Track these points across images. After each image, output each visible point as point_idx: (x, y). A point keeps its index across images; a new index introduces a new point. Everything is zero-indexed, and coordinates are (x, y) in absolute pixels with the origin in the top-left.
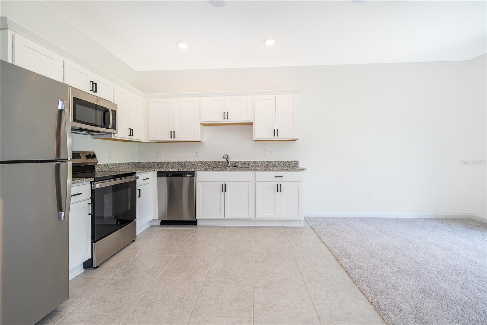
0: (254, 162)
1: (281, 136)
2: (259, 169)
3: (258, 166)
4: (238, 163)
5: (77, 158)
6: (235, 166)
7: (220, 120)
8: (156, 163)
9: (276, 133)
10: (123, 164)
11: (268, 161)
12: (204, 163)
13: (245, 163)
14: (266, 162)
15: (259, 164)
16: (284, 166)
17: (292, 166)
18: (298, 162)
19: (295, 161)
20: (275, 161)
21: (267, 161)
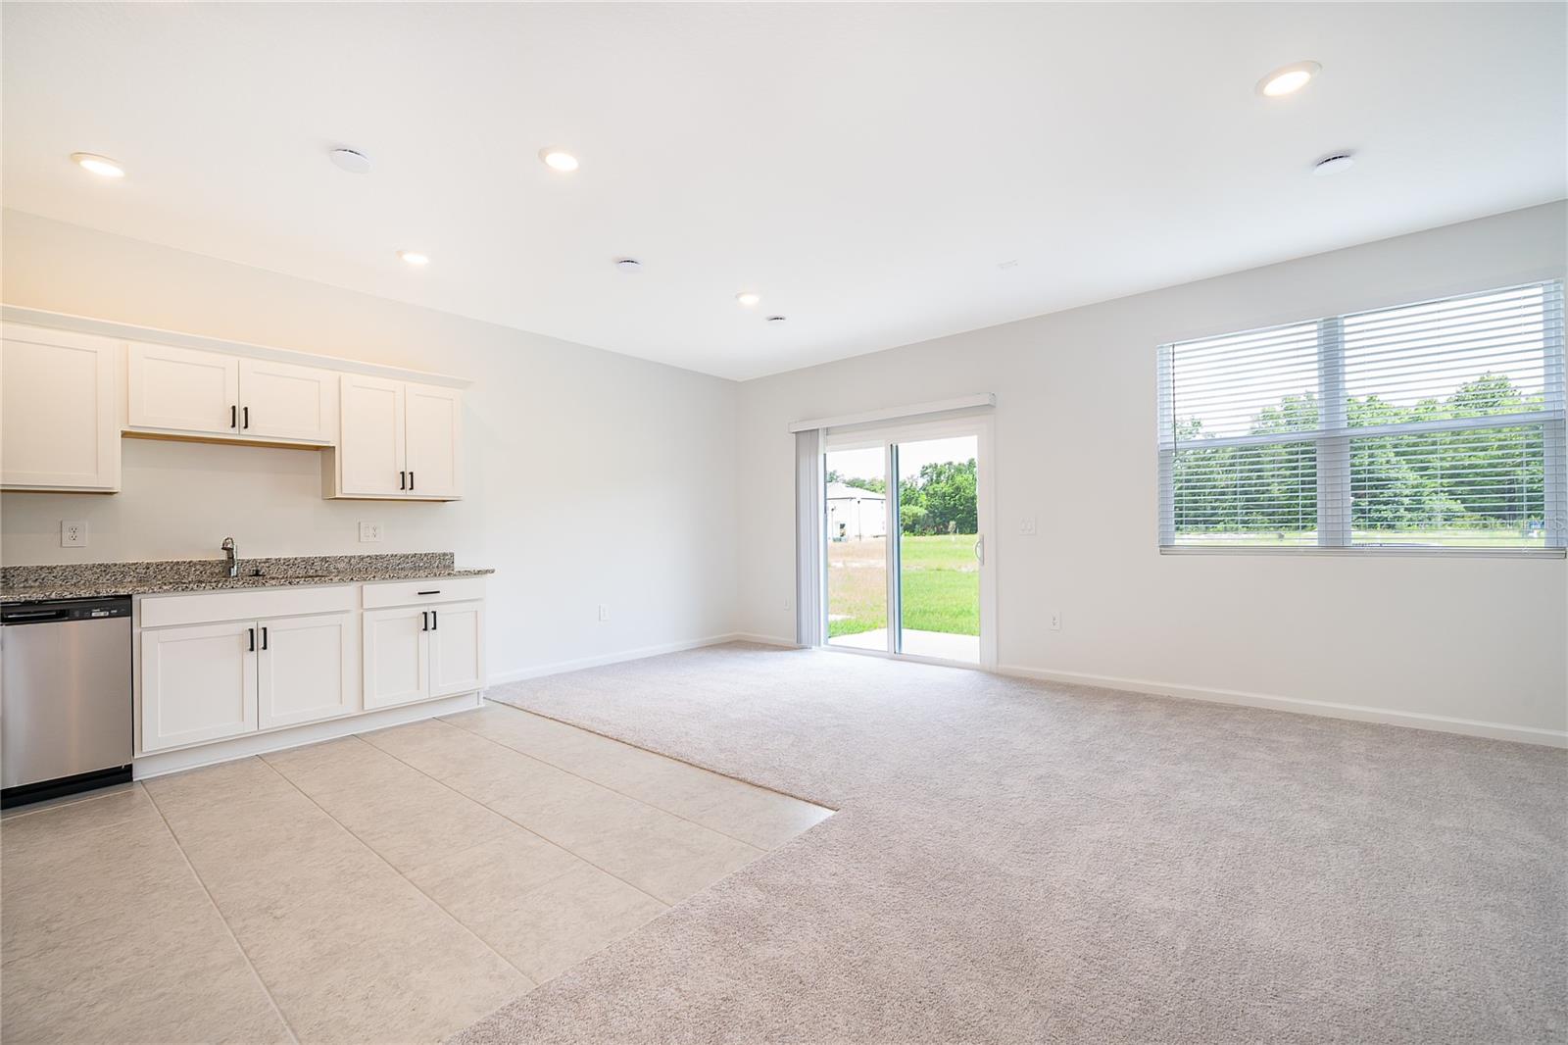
0: (324, 559)
1: (421, 490)
2: (374, 577)
3: (339, 572)
4: (267, 565)
6: (257, 575)
7: (221, 428)
9: (407, 480)
12: (114, 569)
13: (290, 563)
14: (362, 558)
15: (341, 566)
16: (416, 568)
17: (438, 565)
18: (452, 555)
19: (445, 554)
20: (390, 553)
21: (366, 555)
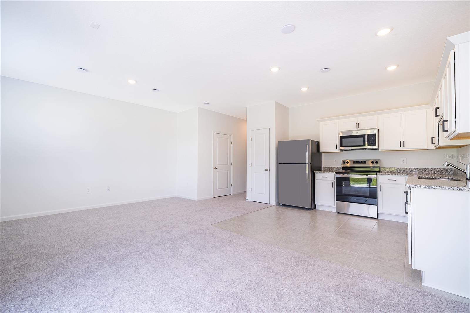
5: (364, 163)
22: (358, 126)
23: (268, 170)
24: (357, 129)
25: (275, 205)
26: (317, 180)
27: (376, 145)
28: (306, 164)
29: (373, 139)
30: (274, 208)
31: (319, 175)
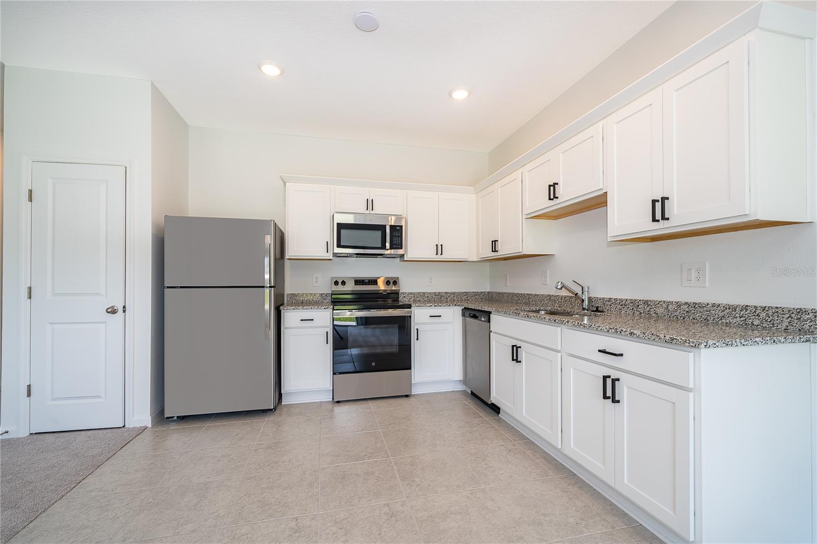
5: (372, 285)
8: (503, 293)
10: (454, 293)
11: (686, 303)
22: (370, 204)
23: (121, 310)
24: (368, 212)
25: (150, 426)
26: (286, 328)
27: (402, 249)
28: (263, 287)
29: (398, 236)
30: (147, 437)
31: (291, 317)
